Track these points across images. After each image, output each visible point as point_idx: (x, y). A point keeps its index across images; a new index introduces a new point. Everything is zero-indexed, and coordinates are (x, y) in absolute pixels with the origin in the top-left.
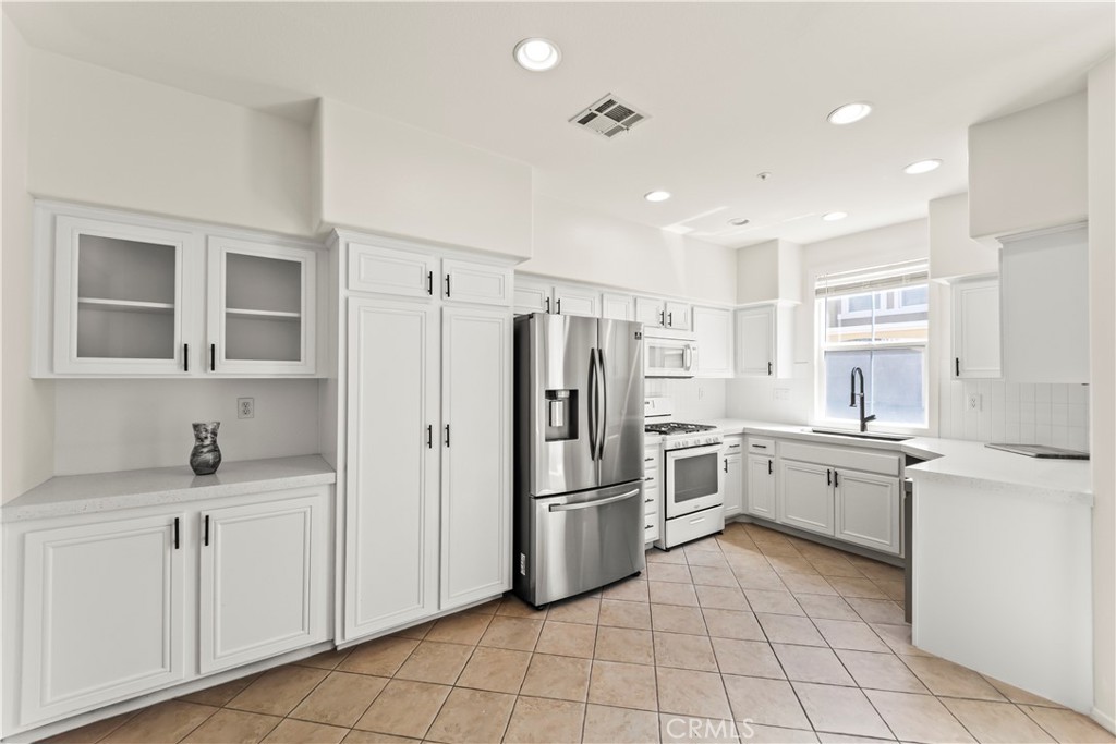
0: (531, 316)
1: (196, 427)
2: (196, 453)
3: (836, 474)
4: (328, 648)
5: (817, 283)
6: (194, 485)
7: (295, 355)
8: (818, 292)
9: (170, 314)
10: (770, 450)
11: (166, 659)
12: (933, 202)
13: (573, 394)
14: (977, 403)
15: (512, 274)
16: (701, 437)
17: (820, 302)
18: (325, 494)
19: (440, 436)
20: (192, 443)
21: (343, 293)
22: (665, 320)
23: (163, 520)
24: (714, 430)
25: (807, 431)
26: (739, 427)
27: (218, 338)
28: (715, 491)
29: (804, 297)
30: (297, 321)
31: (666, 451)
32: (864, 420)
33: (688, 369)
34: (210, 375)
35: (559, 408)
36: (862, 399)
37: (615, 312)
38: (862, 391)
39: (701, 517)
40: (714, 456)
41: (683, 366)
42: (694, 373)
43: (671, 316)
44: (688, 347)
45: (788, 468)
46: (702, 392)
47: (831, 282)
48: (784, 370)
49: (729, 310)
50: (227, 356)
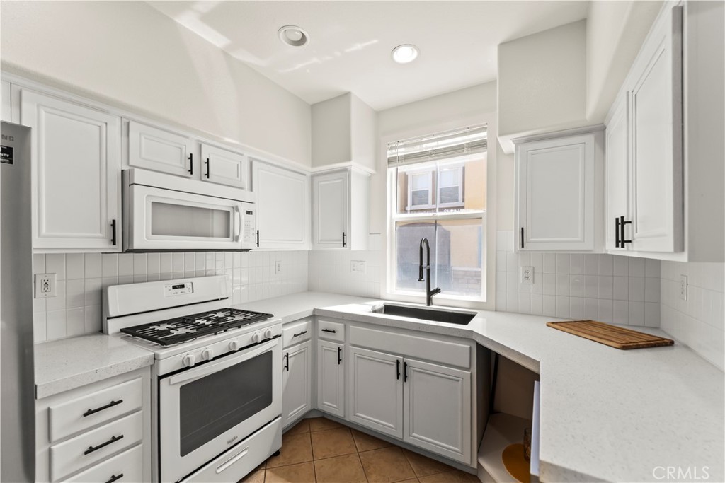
3: (405, 365)
5: (389, 152)
8: (391, 161)
10: (340, 336)
12: (504, 45)
14: (530, 275)
17: (391, 171)
22: (196, 167)
26: (307, 308)
28: (269, 403)
29: (377, 166)
31: (161, 378)
32: (430, 293)
33: (236, 239)
36: (429, 271)
38: (428, 264)
40: (268, 356)
41: (228, 236)
42: (252, 245)
43: (208, 163)
44: (236, 209)
45: (358, 357)
46: (279, 266)
47: (402, 152)
48: (357, 241)
49: (305, 175)
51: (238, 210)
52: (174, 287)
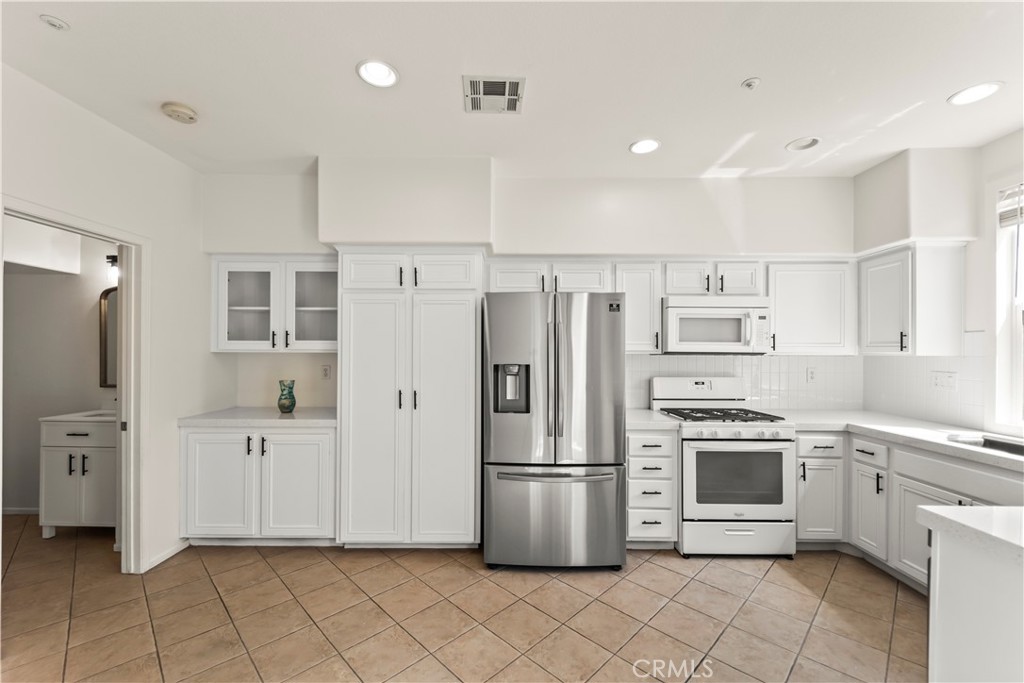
1: (281, 382)
5: (1002, 204)
6: (280, 418)
9: (268, 313)
10: (881, 460)
13: (528, 369)
16: (747, 429)
18: (331, 433)
21: (340, 292)
22: (713, 284)
24: (781, 422)
26: (839, 422)
27: (291, 326)
28: (780, 501)
29: (978, 229)
30: (335, 313)
31: (683, 440)
33: (747, 343)
34: (286, 350)
39: (747, 530)
41: (739, 341)
42: (767, 348)
43: (722, 279)
44: (748, 316)
45: (905, 490)
46: (812, 373)
49: (846, 263)
50: (297, 338)
51: (749, 317)
52: (696, 383)
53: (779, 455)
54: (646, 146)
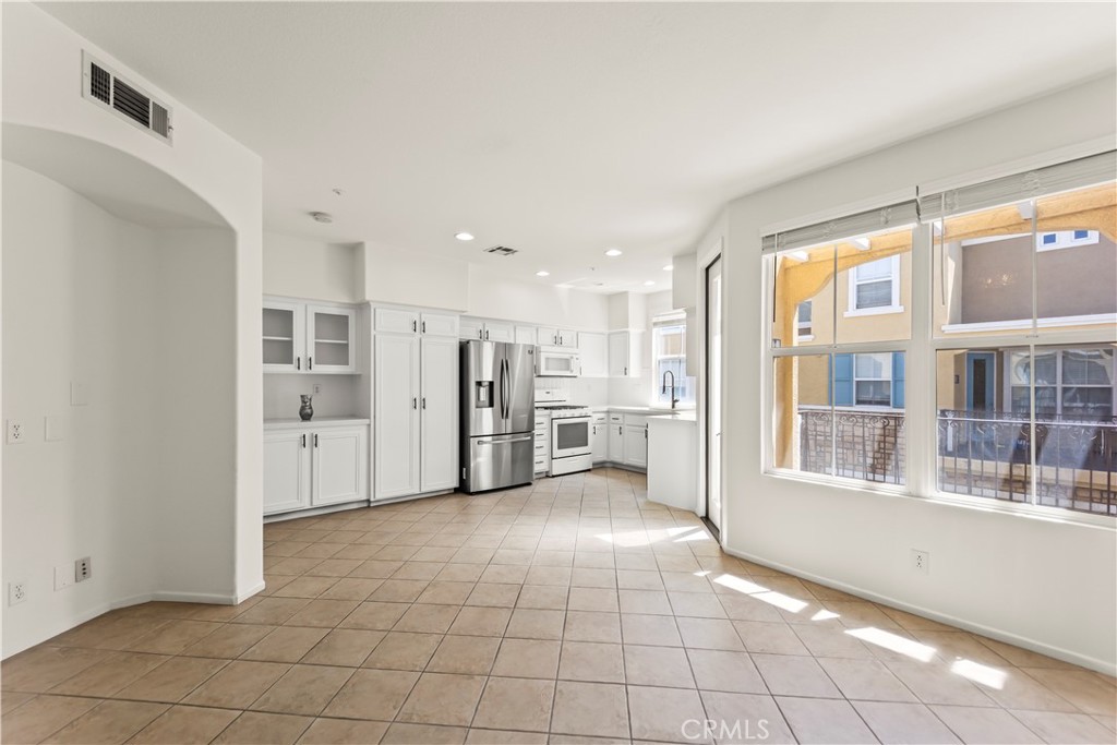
0: (468, 342)
1: (302, 396)
2: (303, 408)
4: (365, 505)
5: (654, 319)
7: (346, 363)
8: (655, 324)
9: (291, 342)
10: (621, 421)
11: (299, 496)
13: (491, 384)
15: (458, 318)
16: (576, 412)
17: (656, 331)
18: (364, 429)
19: (420, 404)
20: (300, 404)
21: (373, 332)
22: (558, 341)
23: (298, 435)
24: (586, 409)
25: (647, 409)
26: (605, 409)
27: (312, 353)
28: (586, 444)
29: (646, 327)
30: (347, 345)
31: (552, 420)
32: (674, 402)
33: (571, 371)
34: (309, 372)
35: (484, 392)
36: (673, 389)
37: (523, 339)
38: (673, 385)
39: (575, 459)
41: (568, 370)
42: (578, 374)
43: (561, 338)
44: (572, 358)
45: (629, 431)
47: (661, 319)
48: (634, 372)
49: (605, 335)
50: (316, 363)
52: (547, 393)
53: (586, 423)
54: (543, 274)
